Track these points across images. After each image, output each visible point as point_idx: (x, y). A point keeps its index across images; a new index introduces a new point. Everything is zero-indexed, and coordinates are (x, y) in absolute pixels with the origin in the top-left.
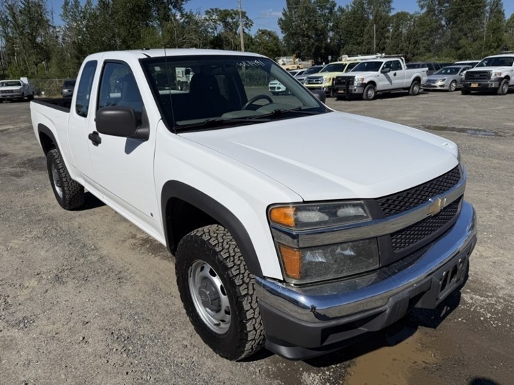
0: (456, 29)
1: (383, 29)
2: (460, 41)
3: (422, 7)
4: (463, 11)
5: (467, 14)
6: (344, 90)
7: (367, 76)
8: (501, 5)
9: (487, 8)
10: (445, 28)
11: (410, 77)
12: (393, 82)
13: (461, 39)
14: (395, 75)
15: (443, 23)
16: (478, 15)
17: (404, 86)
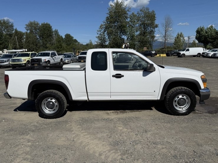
0: (44, 40)
1: (20, 38)
2: (47, 45)
3: (27, 30)
4: (45, 33)
5: (47, 34)
6: (38, 65)
7: (46, 58)
8: (58, 32)
9: (54, 33)
10: (39, 40)
11: (59, 59)
12: (55, 60)
13: (47, 44)
14: (55, 58)
15: (38, 37)
16: (51, 36)
17: (58, 62)
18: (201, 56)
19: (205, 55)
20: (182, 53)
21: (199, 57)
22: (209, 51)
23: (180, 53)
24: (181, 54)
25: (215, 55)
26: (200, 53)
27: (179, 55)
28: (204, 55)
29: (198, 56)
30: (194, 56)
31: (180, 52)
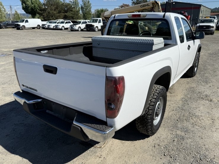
18: (41, 28)
19: (46, 26)
20: (21, 24)
21: (39, 29)
22: (47, 23)
23: (19, 25)
24: (21, 26)
25: (57, 27)
26: (39, 25)
27: (18, 27)
28: (44, 26)
29: (38, 27)
30: (34, 28)
31: (19, 23)
